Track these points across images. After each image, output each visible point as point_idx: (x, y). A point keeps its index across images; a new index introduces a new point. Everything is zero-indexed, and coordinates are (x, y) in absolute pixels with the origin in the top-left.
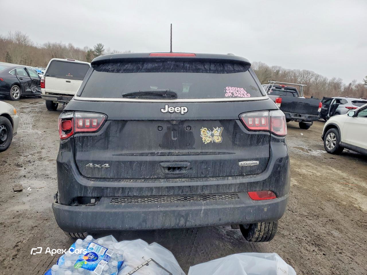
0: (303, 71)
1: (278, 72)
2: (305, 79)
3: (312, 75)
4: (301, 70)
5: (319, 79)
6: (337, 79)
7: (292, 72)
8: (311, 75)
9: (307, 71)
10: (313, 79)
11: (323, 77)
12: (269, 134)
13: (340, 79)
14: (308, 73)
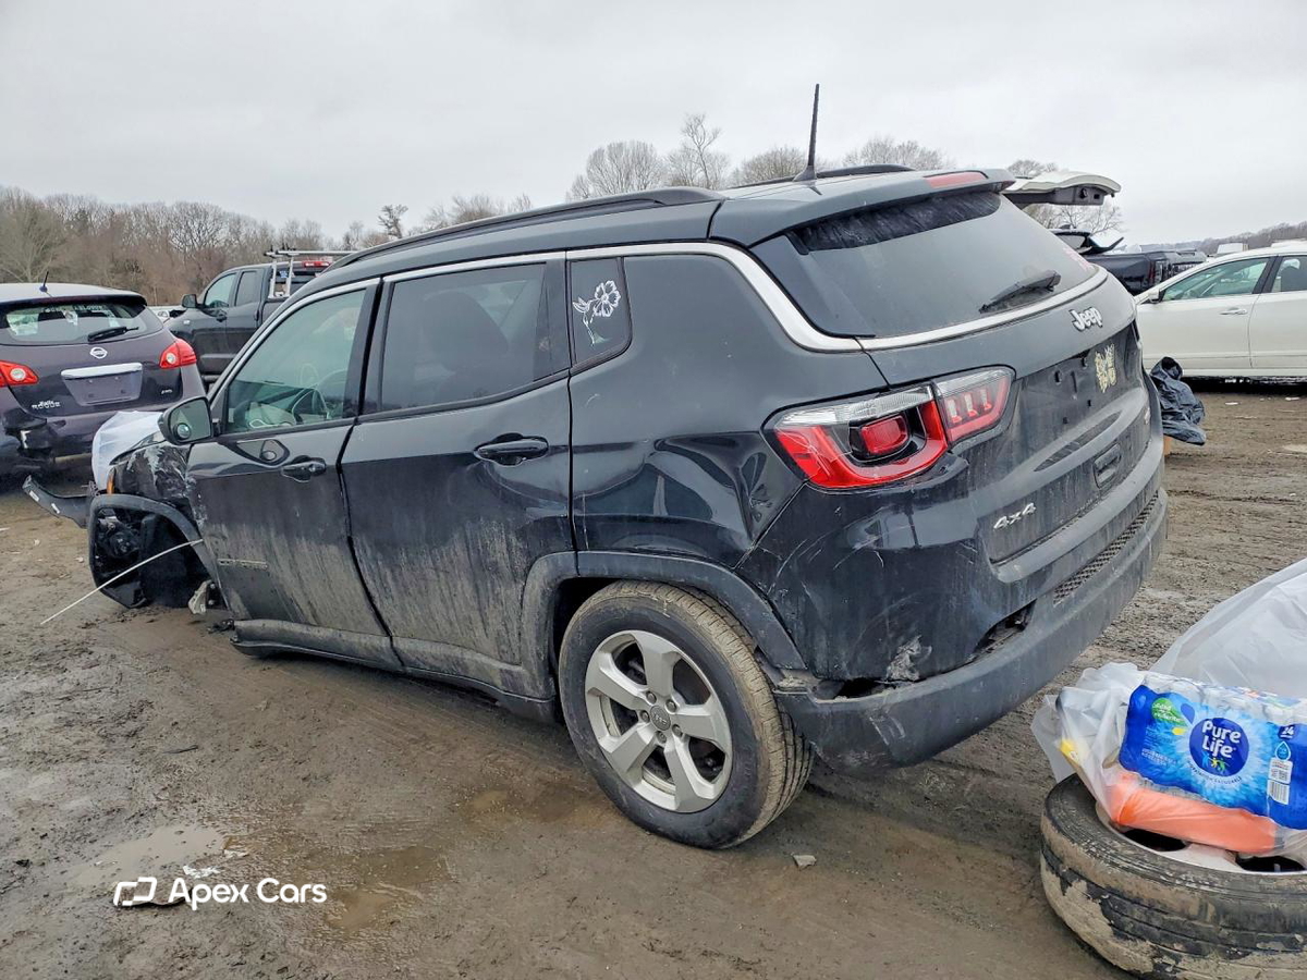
0: (179, 205)
1: (83, 216)
2: (195, 235)
3: (215, 220)
4: (168, 205)
5: (244, 230)
6: (302, 223)
7: (137, 212)
8: (210, 218)
9: (195, 207)
10: (223, 235)
11: (255, 223)
13: (312, 225)
14: (198, 213)
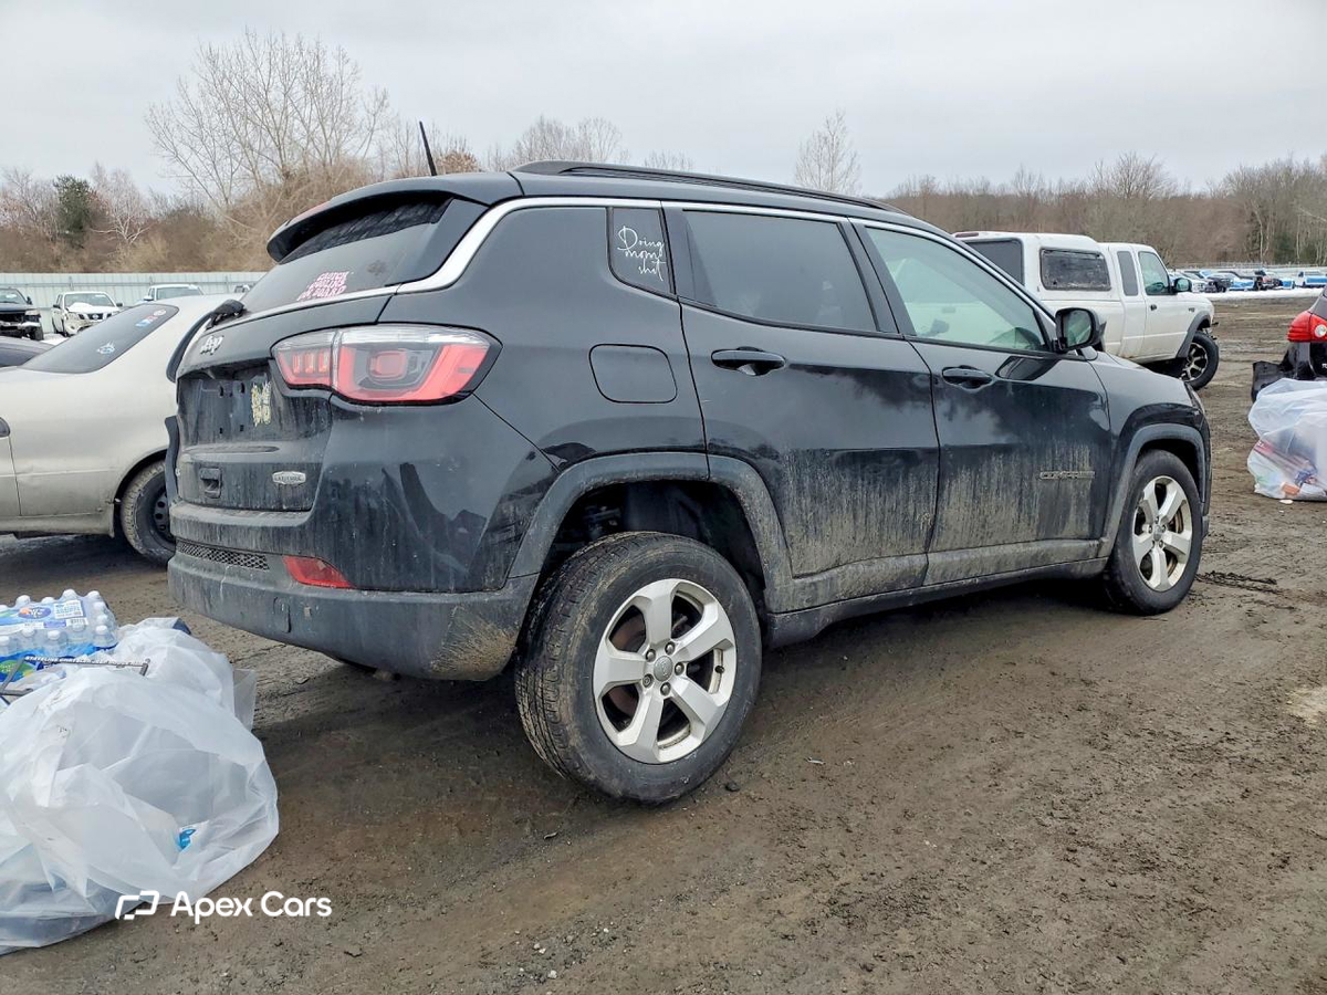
12: (326, 395)
